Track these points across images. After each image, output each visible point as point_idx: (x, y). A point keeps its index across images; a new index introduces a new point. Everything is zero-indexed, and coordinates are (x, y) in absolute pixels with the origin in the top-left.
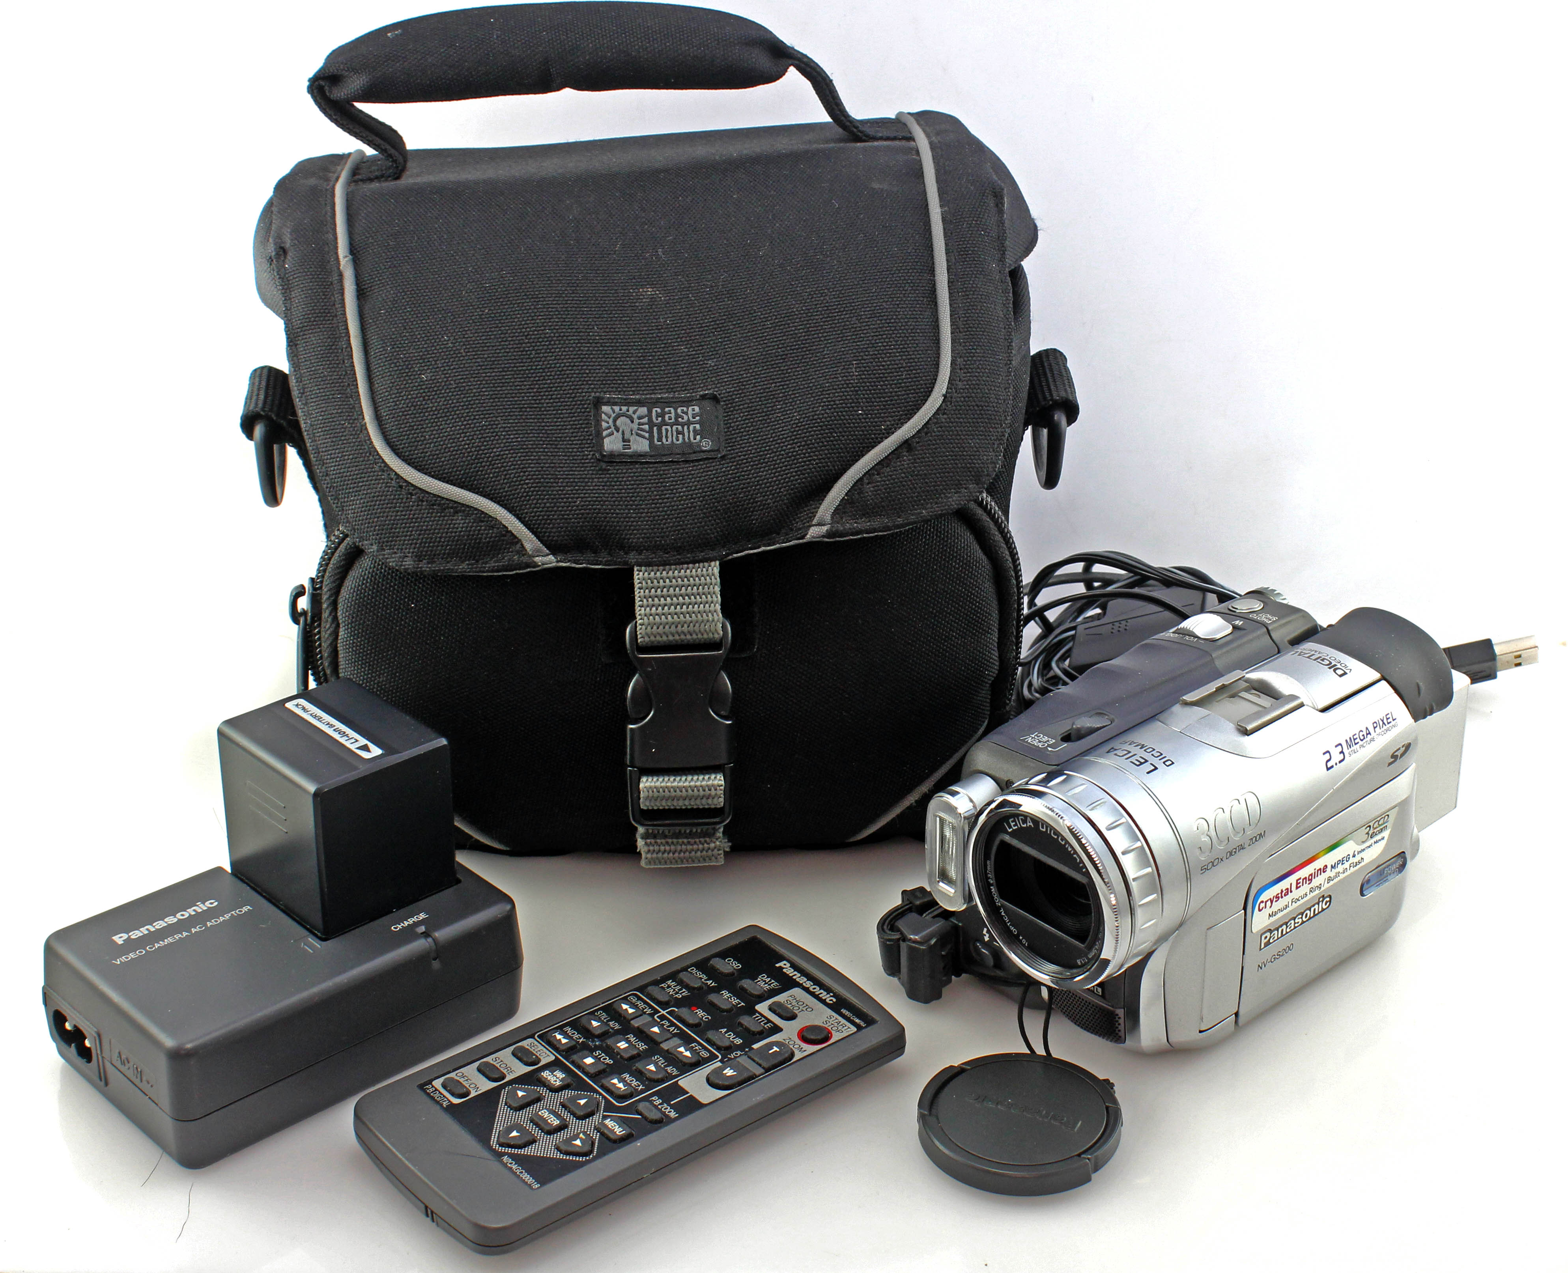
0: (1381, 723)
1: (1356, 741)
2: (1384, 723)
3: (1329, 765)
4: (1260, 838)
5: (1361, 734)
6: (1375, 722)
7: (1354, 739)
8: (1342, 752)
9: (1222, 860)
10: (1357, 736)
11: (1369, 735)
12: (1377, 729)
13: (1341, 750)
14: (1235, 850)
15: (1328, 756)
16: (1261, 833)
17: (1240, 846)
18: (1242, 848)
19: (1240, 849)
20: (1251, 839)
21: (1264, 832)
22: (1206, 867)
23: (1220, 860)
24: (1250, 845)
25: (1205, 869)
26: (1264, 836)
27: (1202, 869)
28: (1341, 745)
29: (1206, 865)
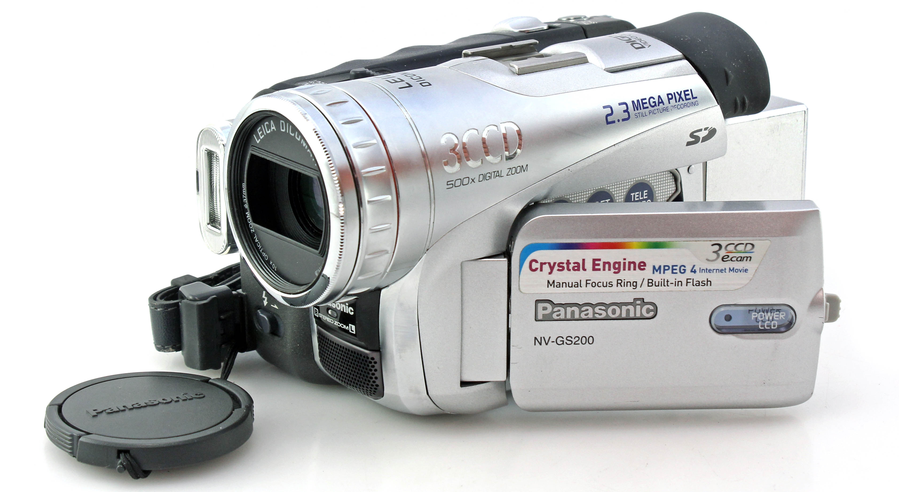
0: (678, 97)
1: (645, 106)
2: (680, 97)
3: (610, 119)
4: (521, 171)
5: (652, 100)
6: (670, 94)
7: (643, 104)
8: (626, 111)
9: (473, 180)
10: (647, 101)
11: (661, 105)
12: (673, 101)
13: (625, 109)
14: (490, 175)
15: (608, 111)
16: (522, 166)
17: (496, 173)
18: (499, 176)
19: (496, 176)
20: (510, 168)
21: (527, 165)
22: (453, 182)
23: (471, 181)
24: (508, 174)
25: (452, 185)
26: (527, 171)
27: (448, 184)
28: (625, 104)
29: (453, 181)
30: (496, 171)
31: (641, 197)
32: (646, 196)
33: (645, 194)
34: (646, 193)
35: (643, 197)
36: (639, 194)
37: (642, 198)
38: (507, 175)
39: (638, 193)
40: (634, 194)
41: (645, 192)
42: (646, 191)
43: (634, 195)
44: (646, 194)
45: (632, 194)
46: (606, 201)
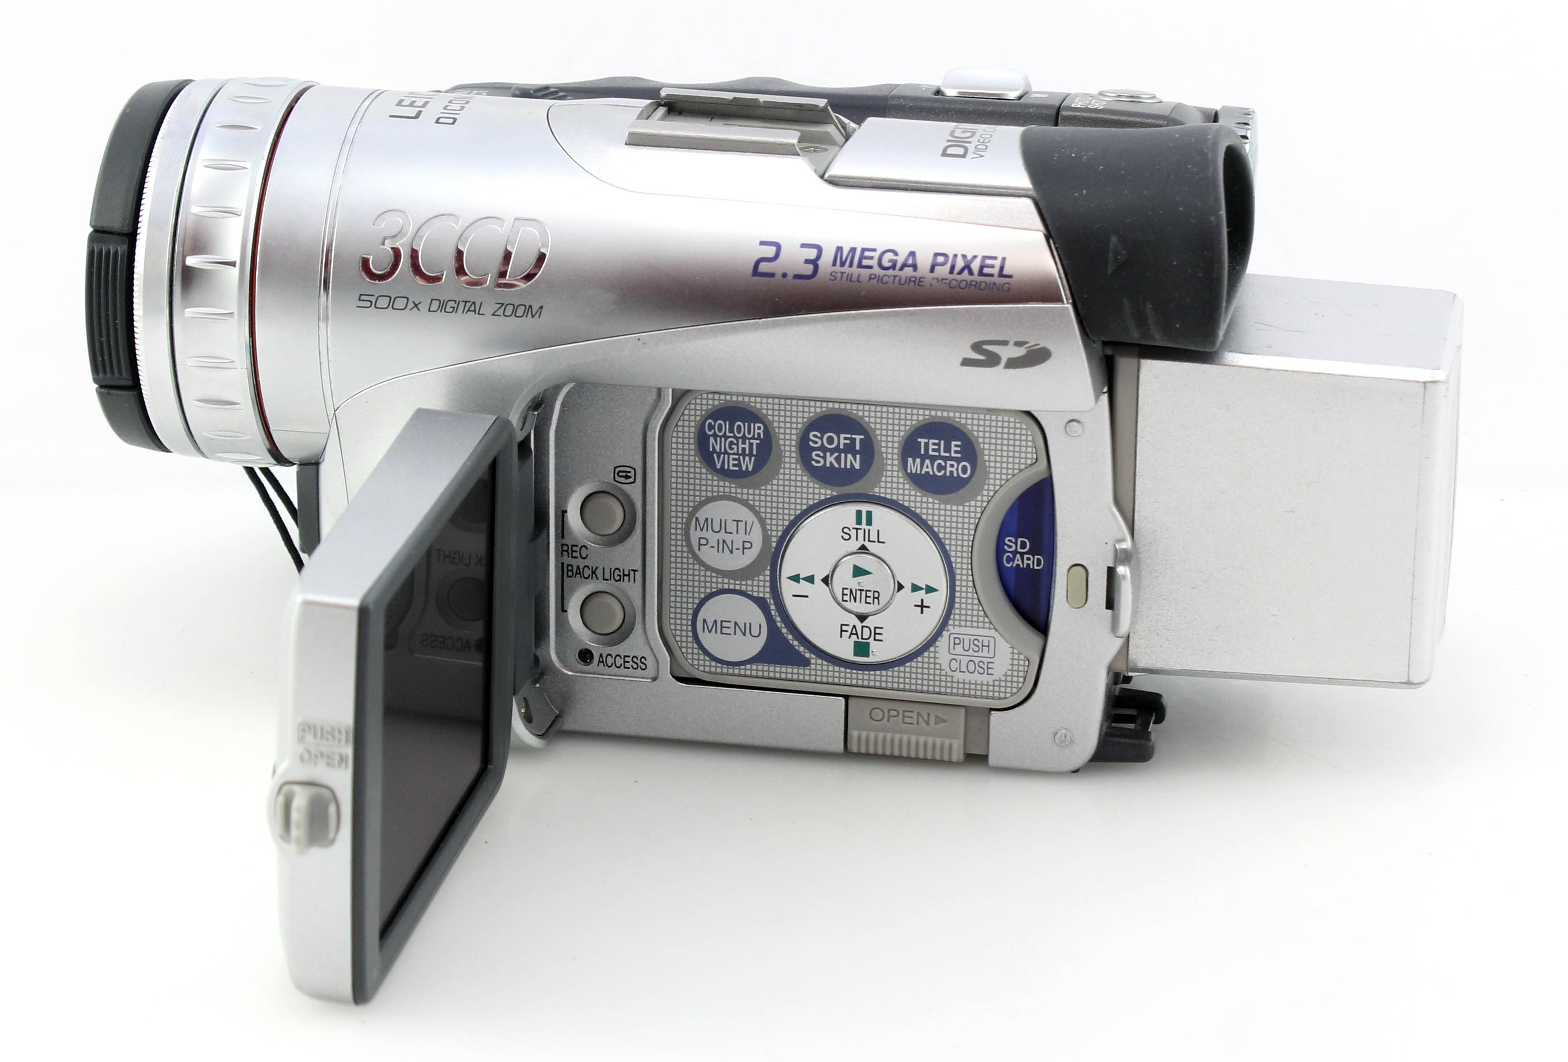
0: (960, 265)
1: (866, 262)
2: (967, 267)
3: (765, 267)
4: (525, 315)
5: (889, 256)
6: (946, 256)
7: (863, 258)
8: (813, 261)
9: (416, 306)
10: (876, 255)
11: (908, 269)
12: (942, 270)
13: (813, 257)
14: (455, 306)
15: (770, 251)
16: (530, 307)
17: (468, 305)
18: (475, 311)
19: (469, 310)
20: (503, 304)
21: (541, 307)
22: (373, 299)
23: (411, 305)
24: (496, 314)
25: (369, 303)
26: (539, 317)
27: (361, 299)
28: (819, 249)
29: (373, 295)
30: (469, 302)
31: (945, 452)
32: (956, 452)
33: (953, 449)
34: (956, 446)
35: (950, 452)
36: (939, 445)
37: (948, 455)
38: (493, 315)
39: (937, 441)
40: (926, 441)
41: (953, 443)
42: (959, 443)
43: (927, 445)
44: (959, 449)
45: (923, 441)
46: (854, 436)
